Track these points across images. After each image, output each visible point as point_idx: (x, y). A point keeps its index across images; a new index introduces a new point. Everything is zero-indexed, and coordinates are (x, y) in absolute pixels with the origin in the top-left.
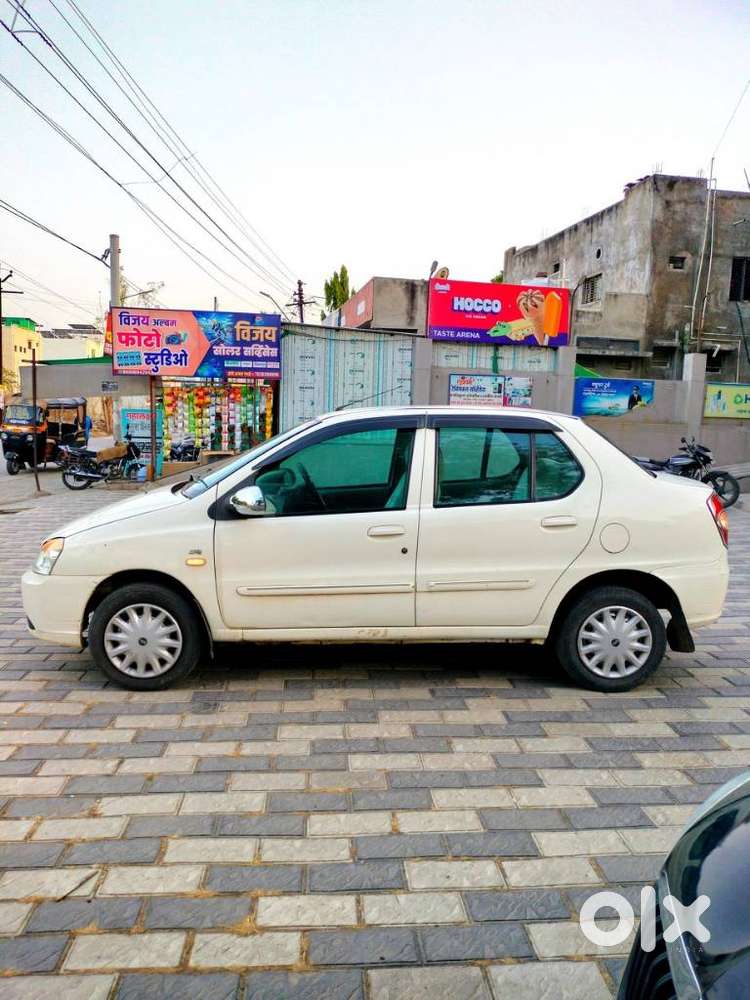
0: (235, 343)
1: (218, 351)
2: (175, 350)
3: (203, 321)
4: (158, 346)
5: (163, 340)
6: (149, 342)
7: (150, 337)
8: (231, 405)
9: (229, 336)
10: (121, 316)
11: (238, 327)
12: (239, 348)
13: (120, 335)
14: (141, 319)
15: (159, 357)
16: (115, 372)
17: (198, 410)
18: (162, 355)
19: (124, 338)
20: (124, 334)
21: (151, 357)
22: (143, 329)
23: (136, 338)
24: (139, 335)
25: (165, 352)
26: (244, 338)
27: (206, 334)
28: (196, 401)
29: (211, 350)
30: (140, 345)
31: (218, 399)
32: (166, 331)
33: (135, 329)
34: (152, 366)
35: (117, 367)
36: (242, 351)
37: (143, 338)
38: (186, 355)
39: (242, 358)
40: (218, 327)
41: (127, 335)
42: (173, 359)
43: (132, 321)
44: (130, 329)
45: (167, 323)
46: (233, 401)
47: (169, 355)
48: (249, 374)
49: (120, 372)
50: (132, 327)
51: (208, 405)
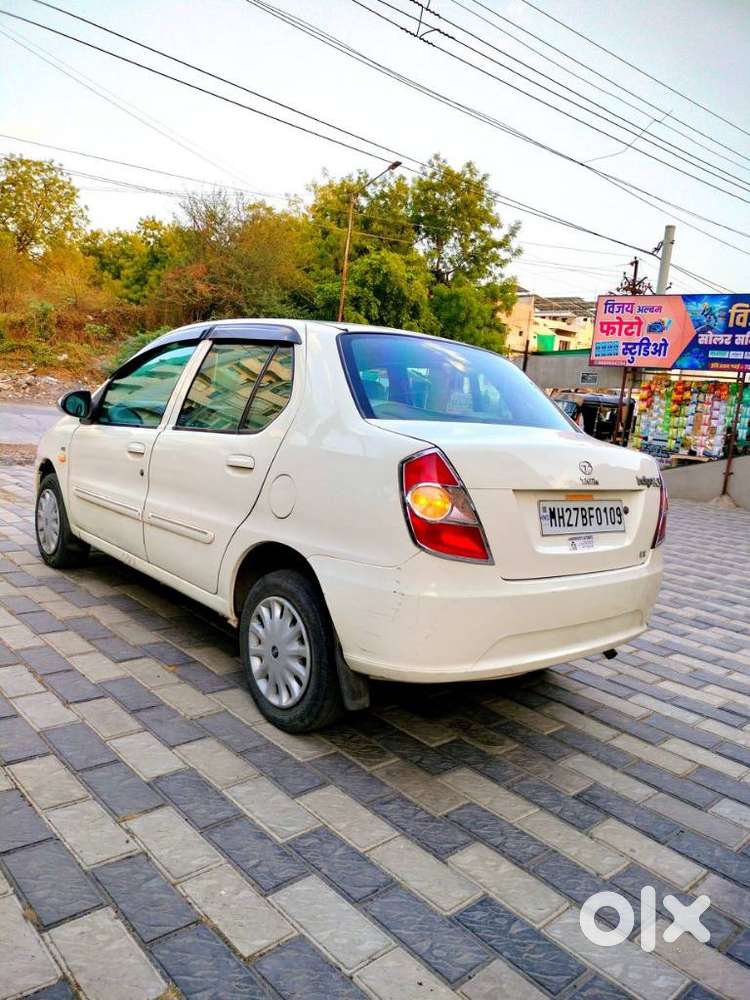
0: (727, 330)
1: (703, 340)
2: (656, 339)
3: (693, 306)
4: (638, 334)
5: (644, 328)
6: (630, 331)
7: (631, 325)
8: (716, 404)
9: (721, 321)
10: (606, 304)
11: (733, 311)
12: (730, 336)
13: (602, 324)
14: (626, 306)
15: (637, 347)
16: (591, 363)
17: (675, 407)
18: (641, 344)
19: (605, 327)
20: (605, 323)
21: (630, 347)
22: (627, 317)
23: (617, 327)
24: (621, 323)
25: (645, 341)
26: (738, 323)
27: (693, 321)
28: (675, 396)
29: (696, 338)
30: (620, 334)
31: (701, 396)
32: (649, 318)
33: (618, 318)
34: (629, 356)
35: (593, 357)
36: (733, 339)
37: (625, 327)
38: (666, 345)
39: (733, 347)
40: (709, 313)
41: (609, 324)
42: (651, 349)
43: (616, 309)
44: (612, 318)
45: (651, 310)
46: (719, 398)
47: (649, 344)
48: (737, 366)
49: (595, 363)
50: (615, 315)
51: (687, 402)
